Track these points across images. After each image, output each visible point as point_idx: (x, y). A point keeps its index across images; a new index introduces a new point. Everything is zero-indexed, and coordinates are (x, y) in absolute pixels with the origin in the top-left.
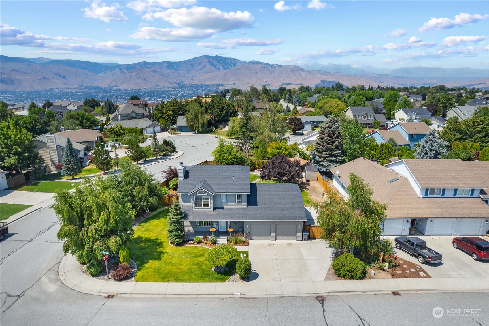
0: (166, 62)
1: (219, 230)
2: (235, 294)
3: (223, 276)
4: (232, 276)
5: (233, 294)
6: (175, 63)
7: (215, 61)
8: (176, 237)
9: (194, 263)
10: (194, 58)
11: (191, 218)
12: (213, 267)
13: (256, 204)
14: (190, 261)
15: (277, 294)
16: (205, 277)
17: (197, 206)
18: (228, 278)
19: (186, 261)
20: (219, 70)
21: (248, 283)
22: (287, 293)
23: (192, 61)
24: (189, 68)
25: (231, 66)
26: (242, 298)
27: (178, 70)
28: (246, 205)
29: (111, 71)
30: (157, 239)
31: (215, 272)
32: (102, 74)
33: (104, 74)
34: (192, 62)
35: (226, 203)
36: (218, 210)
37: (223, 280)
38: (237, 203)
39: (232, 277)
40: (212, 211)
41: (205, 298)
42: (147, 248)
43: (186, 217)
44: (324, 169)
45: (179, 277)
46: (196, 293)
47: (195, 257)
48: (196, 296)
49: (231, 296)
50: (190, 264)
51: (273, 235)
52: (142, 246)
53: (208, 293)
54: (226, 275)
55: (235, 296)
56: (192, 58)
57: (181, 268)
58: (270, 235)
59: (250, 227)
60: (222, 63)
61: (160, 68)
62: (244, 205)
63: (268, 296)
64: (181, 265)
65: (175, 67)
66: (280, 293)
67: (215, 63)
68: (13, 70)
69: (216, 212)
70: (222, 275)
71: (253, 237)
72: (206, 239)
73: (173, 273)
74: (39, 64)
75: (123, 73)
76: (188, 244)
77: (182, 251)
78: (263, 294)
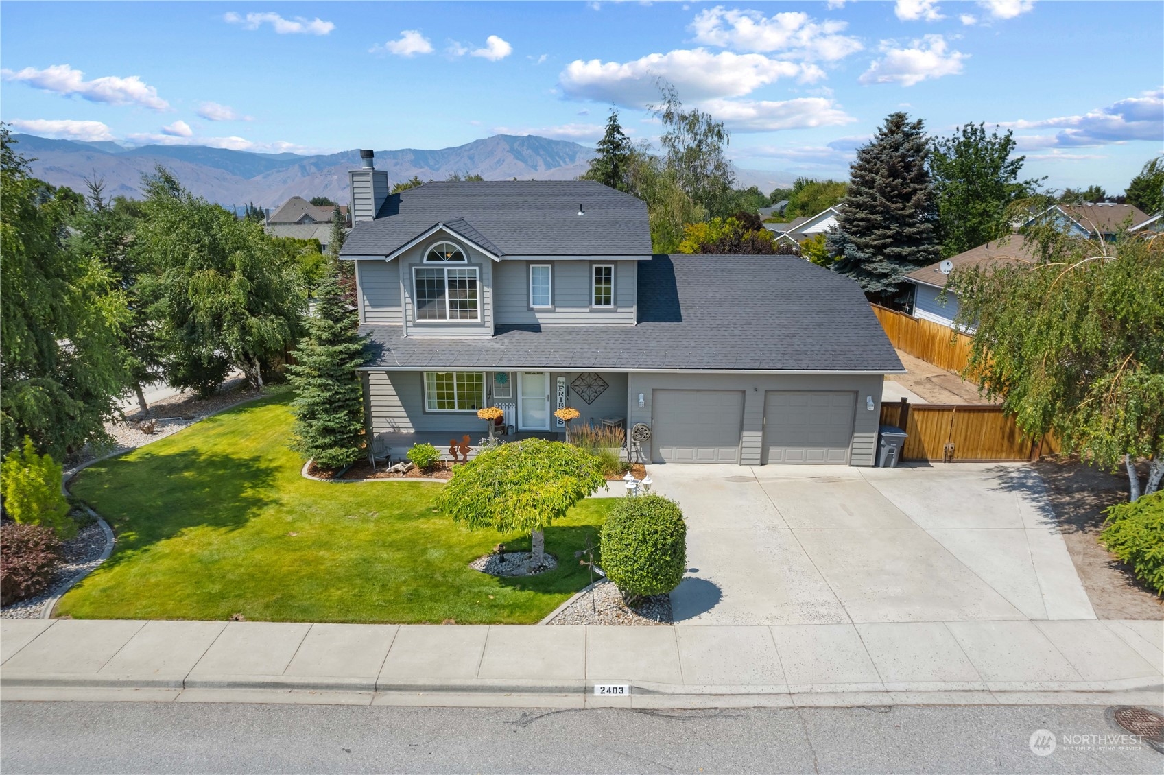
0: (410, 150)
1: (521, 427)
2: (597, 687)
3: (526, 594)
4: (578, 595)
5: (587, 690)
6: (431, 152)
7: (525, 148)
8: (327, 440)
9: (389, 539)
10: (477, 141)
11: (394, 359)
12: (479, 557)
13: (674, 315)
14: (378, 533)
15: (854, 687)
16: (432, 598)
17: (424, 317)
18: (558, 605)
19: (356, 532)
20: (536, 170)
21: (666, 628)
22: (914, 686)
23: (471, 149)
24: (465, 164)
25: (565, 162)
26: (643, 711)
27: (438, 170)
28: (634, 316)
29: (279, 172)
30: (257, 459)
31: (487, 578)
32: (258, 178)
33: (263, 178)
34: (472, 151)
35: (550, 307)
36: (516, 334)
37: (529, 615)
38: (595, 307)
39: (579, 601)
40: (491, 337)
41: (416, 709)
42: (202, 485)
43: (373, 352)
44: (875, 286)
45: (292, 597)
46: (365, 682)
47: (405, 517)
48: (364, 699)
49: (575, 701)
50: (371, 543)
51: (753, 438)
52: (187, 478)
53: (437, 683)
54: (546, 592)
55: (598, 699)
56: (473, 140)
57: (323, 558)
58: (737, 441)
59: (652, 404)
60: (542, 152)
61: (396, 164)
62: (627, 316)
63: (798, 702)
64: (326, 545)
65: (432, 163)
66: (870, 687)
67: (526, 152)
68: (51, 169)
69: (506, 341)
70: (522, 589)
71: (664, 452)
72: (461, 458)
73: (272, 579)
74: (112, 155)
75: (309, 175)
76: (382, 475)
77: (351, 499)
78: (767, 690)
